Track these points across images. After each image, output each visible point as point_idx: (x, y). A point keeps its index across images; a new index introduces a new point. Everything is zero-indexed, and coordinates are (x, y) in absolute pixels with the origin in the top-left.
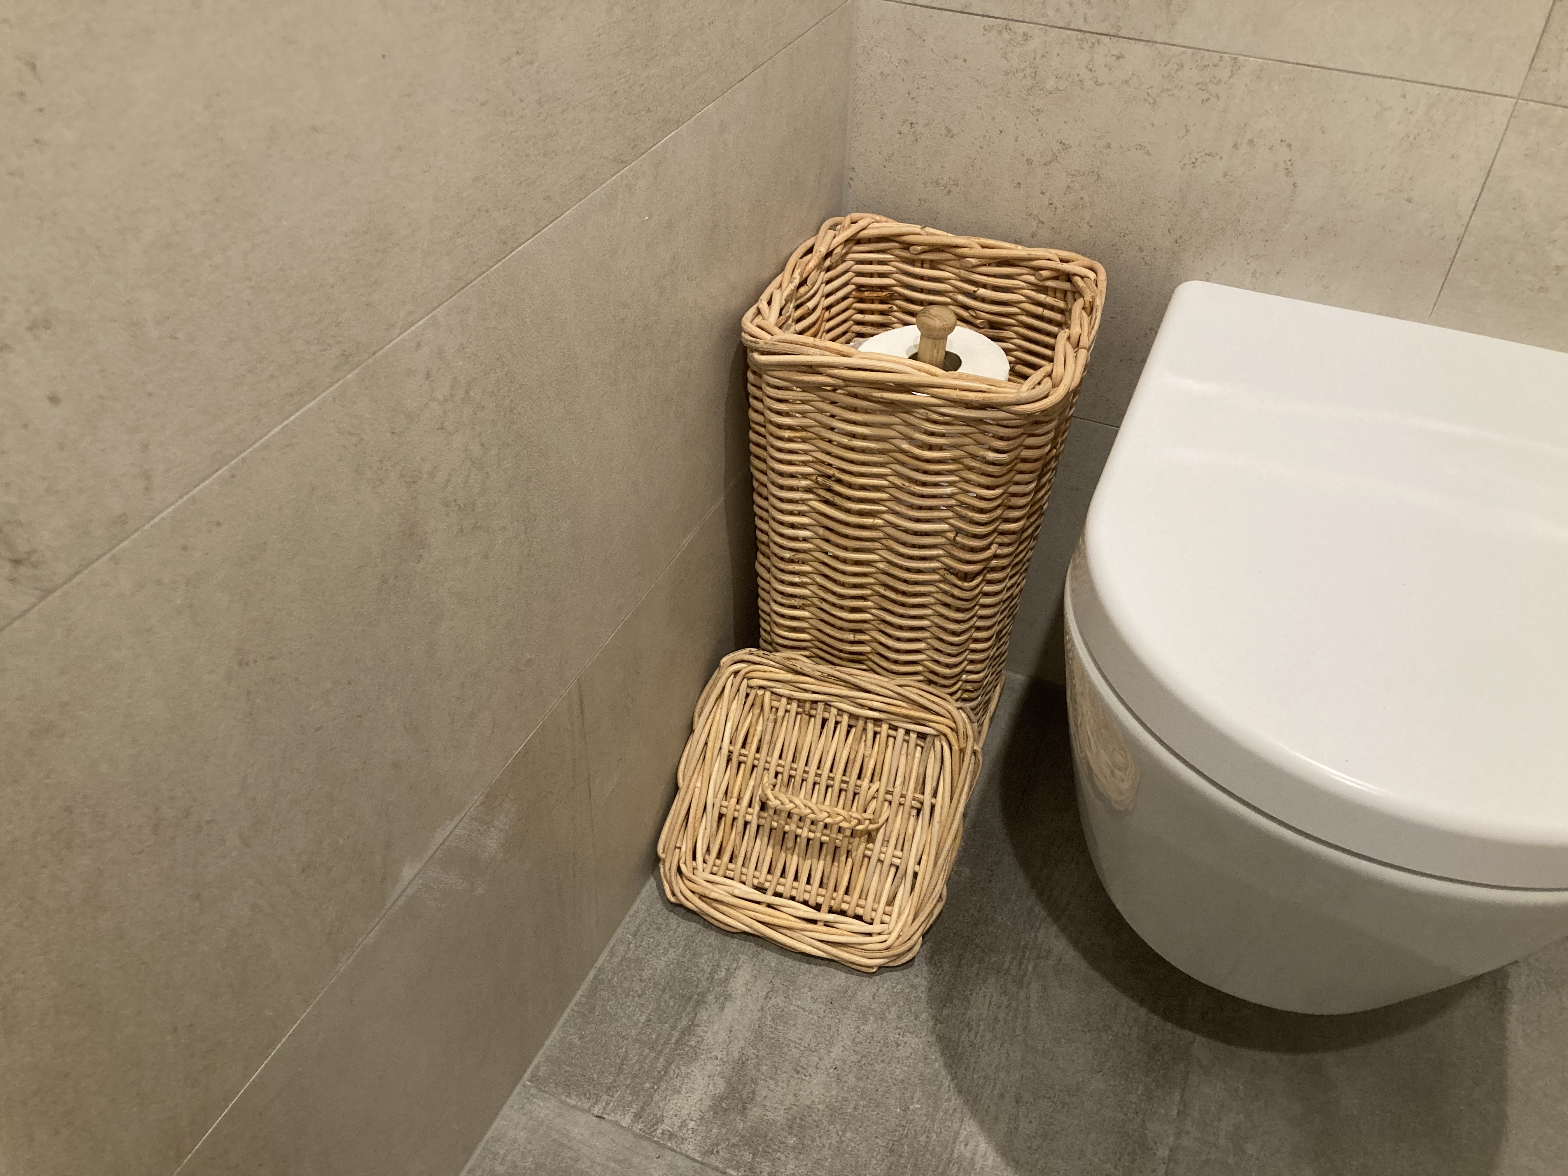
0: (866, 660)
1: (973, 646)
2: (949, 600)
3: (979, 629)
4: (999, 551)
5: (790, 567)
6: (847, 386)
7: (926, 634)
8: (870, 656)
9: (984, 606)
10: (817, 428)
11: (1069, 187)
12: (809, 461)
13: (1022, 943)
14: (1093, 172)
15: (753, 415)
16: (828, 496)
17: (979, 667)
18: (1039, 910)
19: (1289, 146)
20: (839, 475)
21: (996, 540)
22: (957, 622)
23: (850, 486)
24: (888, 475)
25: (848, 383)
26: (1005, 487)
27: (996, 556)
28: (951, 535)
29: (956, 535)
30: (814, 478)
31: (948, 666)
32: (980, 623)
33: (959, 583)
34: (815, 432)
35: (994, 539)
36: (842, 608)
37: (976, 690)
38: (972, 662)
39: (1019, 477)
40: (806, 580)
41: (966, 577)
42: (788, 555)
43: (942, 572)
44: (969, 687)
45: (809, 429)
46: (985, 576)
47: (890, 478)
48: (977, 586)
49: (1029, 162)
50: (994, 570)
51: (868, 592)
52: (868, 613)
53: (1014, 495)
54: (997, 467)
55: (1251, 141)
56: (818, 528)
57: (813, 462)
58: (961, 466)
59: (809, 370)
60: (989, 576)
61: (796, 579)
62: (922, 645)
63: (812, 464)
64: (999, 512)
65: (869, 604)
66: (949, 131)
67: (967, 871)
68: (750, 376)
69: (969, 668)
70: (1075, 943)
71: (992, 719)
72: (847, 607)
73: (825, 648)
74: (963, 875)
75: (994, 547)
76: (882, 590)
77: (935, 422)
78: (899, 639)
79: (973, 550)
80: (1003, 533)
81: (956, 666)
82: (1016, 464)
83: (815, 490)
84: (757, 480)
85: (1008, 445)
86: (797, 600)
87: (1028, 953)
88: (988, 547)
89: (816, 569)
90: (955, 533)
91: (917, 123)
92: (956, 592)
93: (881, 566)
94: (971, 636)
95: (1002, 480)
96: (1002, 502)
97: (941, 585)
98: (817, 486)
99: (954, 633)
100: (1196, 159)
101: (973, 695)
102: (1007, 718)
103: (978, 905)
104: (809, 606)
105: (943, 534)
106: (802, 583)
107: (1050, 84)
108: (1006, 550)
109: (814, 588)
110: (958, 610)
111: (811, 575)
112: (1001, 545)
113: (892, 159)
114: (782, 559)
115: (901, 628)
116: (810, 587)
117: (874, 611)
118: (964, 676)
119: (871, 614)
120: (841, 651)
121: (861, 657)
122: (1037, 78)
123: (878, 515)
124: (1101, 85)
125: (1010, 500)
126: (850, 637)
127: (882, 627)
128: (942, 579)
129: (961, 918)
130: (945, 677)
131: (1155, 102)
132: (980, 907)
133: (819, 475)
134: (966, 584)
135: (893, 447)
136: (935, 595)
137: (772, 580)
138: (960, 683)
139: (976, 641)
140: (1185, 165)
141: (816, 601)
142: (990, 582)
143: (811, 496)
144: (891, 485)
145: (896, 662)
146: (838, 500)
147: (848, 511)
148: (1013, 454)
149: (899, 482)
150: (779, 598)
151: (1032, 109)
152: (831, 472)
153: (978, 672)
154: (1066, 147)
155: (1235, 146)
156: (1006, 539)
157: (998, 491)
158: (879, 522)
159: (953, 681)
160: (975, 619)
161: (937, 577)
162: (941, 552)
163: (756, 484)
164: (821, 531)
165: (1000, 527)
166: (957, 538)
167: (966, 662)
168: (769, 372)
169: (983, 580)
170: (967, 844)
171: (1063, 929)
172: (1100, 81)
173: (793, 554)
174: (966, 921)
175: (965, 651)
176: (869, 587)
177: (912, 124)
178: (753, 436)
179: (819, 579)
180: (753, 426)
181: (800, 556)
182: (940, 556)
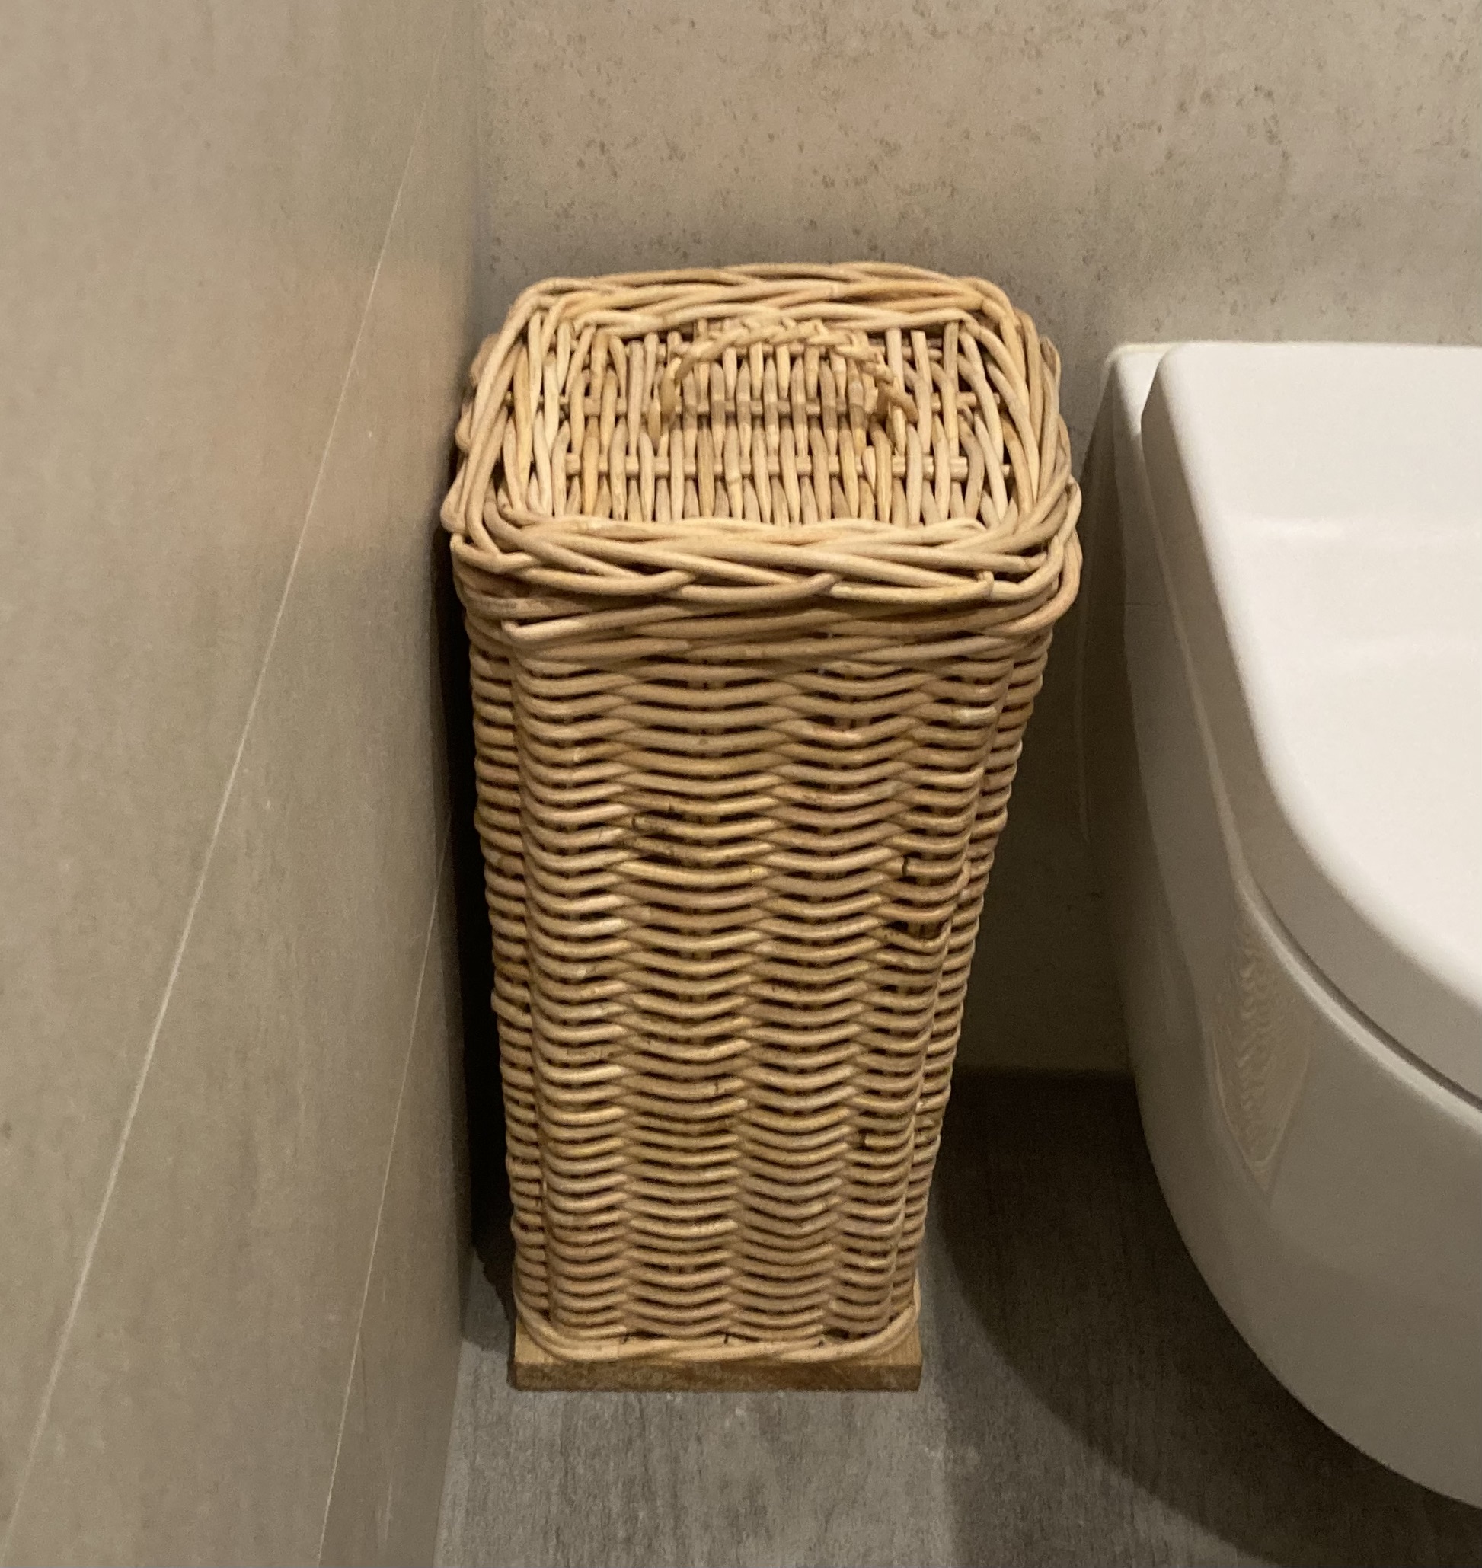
2: (893, 978)
3: (939, 1016)
4: (975, 873)
5: (586, 992)
6: (694, 649)
7: (853, 1050)
8: (746, 1115)
9: (947, 974)
10: (632, 733)
12: (617, 795)
14: (943, 183)
16: (660, 847)
17: (941, 1082)
19: (1270, 94)
20: (678, 805)
21: (969, 853)
22: (910, 1013)
23: (700, 820)
24: (773, 786)
25: (697, 643)
26: (984, 763)
27: (968, 884)
28: (897, 865)
29: (906, 863)
30: (629, 821)
31: (895, 1095)
32: (944, 1005)
33: (918, 945)
34: (628, 740)
35: (966, 856)
36: (688, 1042)
37: (938, 1123)
38: (932, 1076)
39: (1003, 740)
40: (614, 1008)
41: (927, 931)
42: (582, 971)
43: (881, 933)
44: (928, 1121)
45: (617, 738)
46: (955, 921)
47: (780, 791)
48: (946, 942)
50: (965, 908)
51: (741, 1001)
52: (741, 1038)
53: (995, 771)
54: (982, 731)
55: (1207, 97)
56: (640, 909)
57: (624, 793)
58: (909, 744)
59: (618, 634)
60: (960, 920)
61: (596, 1012)
62: (846, 1072)
63: (622, 798)
64: (978, 805)
65: (740, 1021)
66: (675, 149)
69: (930, 1087)
72: (700, 1038)
73: (655, 1122)
75: (968, 868)
76: (767, 991)
77: (862, 679)
78: (804, 1072)
79: (937, 882)
80: (979, 841)
81: (911, 1090)
82: (1000, 719)
83: (631, 843)
84: (497, 847)
85: (992, 690)
86: (596, 1049)
89: (635, 984)
90: (903, 860)
92: (912, 962)
93: (767, 948)
94: (933, 1031)
95: (983, 751)
96: (982, 788)
97: (881, 957)
98: (632, 834)
99: (910, 1035)
100: (1119, 136)
101: (933, 1133)
104: (620, 1054)
105: (880, 867)
106: (608, 1015)
108: (984, 867)
109: (634, 1020)
110: (915, 992)
111: (626, 997)
112: (976, 862)
114: (565, 981)
115: (805, 1050)
116: (625, 1019)
117: (752, 1033)
118: (919, 1106)
119: (748, 1039)
120: (687, 1121)
121: (727, 1122)
123: (755, 861)
125: (992, 782)
126: (710, 1090)
127: (771, 1056)
128: (881, 945)
130: (898, 1115)
133: (636, 815)
134: (927, 944)
135: (781, 736)
136: (870, 977)
137: (545, 1025)
138: (915, 1120)
139: (939, 1037)
140: (1100, 148)
141: (635, 1041)
142: (961, 930)
143: (621, 855)
144: (780, 803)
145: (798, 1113)
146: (679, 851)
147: (698, 866)
148: (1000, 704)
149: (798, 794)
150: (562, 1055)
152: (665, 803)
153: (940, 1092)
155: (1182, 107)
156: (983, 849)
157: (979, 770)
158: (758, 872)
159: (906, 1119)
160: (939, 999)
161: (872, 944)
162: (877, 899)
164: (647, 914)
165: (974, 832)
166: (907, 868)
167: (924, 1080)
168: (543, 653)
169: (953, 929)
173: (589, 967)
175: (923, 1061)
176: (743, 991)
179: (645, 1001)
181: (605, 967)
182: (876, 905)
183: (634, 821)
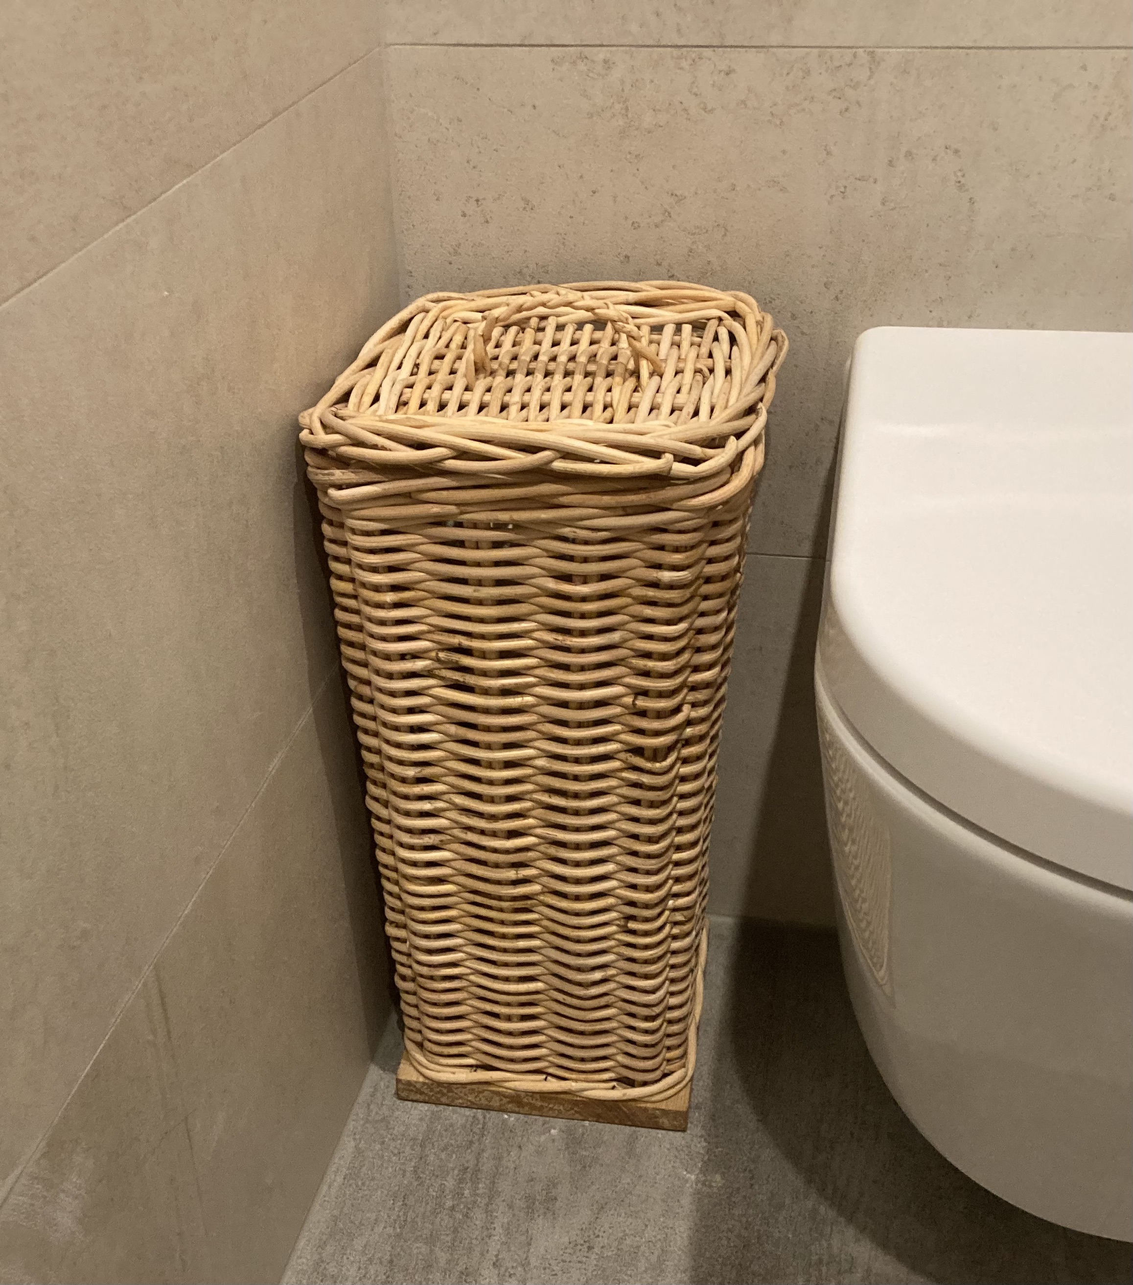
0: (536, 906)
1: (677, 856)
2: (636, 793)
3: (680, 831)
4: (694, 714)
5: (417, 789)
6: (462, 513)
7: (613, 850)
8: (542, 898)
9: (683, 797)
10: (428, 583)
11: (691, 251)
12: (423, 632)
13: (815, 1258)
14: (718, 225)
15: (337, 585)
16: (457, 676)
17: (687, 886)
18: (824, 1210)
19: (956, 152)
20: (466, 642)
21: (688, 698)
22: (652, 822)
23: (483, 655)
24: (532, 631)
25: (463, 508)
26: (690, 620)
27: (689, 722)
28: (628, 700)
29: (635, 698)
30: (433, 654)
31: (648, 889)
32: (682, 822)
33: (648, 765)
34: (426, 588)
35: (684, 698)
36: (494, 834)
37: (689, 920)
38: (678, 880)
39: (705, 605)
40: (440, 804)
41: (657, 754)
42: (411, 772)
43: (622, 756)
44: (679, 917)
45: (418, 586)
46: (679, 753)
47: (538, 635)
48: (672, 767)
49: (635, 226)
50: (688, 742)
51: (528, 804)
52: (531, 835)
53: (700, 631)
54: (677, 591)
55: (909, 154)
56: (448, 726)
57: (429, 632)
58: (629, 600)
59: (408, 500)
60: (686, 752)
61: (427, 806)
62: (610, 867)
63: (427, 636)
64: (686, 656)
65: (531, 821)
66: (527, 202)
67: (718, 1177)
68: (326, 529)
69: (677, 888)
70: (884, 1244)
71: (705, 973)
72: (502, 831)
73: (479, 899)
74: (714, 1184)
75: (686, 708)
76: (546, 798)
77: (586, 543)
78: (577, 864)
79: (660, 715)
80: (694, 688)
81: (659, 887)
82: (699, 587)
83: (437, 672)
84: (355, 678)
85: (687, 558)
86: (432, 836)
87: (824, 1269)
88: (677, 710)
89: (452, 786)
90: (633, 696)
91: (484, 199)
92: (646, 779)
93: (541, 762)
94: (672, 842)
95: (685, 610)
96: (688, 643)
97: (625, 775)
98: (437, 665)
99: (651, 840)
100: (845, 187)
101: (686, 928)
102: (721, 973)
103: (744, 1220)
104: (449, 842)
105: (618, 701)
106: (436, 809)
107: (648, 119)
108: (702, 712)
109: (453, 815)
110: (652, 805)
111: (446, 797)
112: (694, 705)
113: (459, 251)
114: (404, 780)
116: (448, 814)
117: (539, 831)
118: (671, 903)
119: (536, 836)
120: (500, 898)
121: (529, 902)
122: (630, 115)
123: (526, 691)
124: (712, 111)
125: (697, 640)
126: (512, 874)
127: (553, 851)
128: (624, 766)
129: (725, 1242)
130: (647, 906)
131: (782, 123)
132: (747, 1221)
133: (439, 650)
134: (658, 765)
135: (534, 590)
136: (618, 791)
137: (395, 815)
138: (667, 913)
139: (679, 848)
140: (832, 197)
141: (457, 832)
142: (686, 761)
143: (431, 681)
144: (540, 645)
145: (578, 898)
146: (471, 680)
147: (486, 692)
148: (695, 570)
149: (550, 637)
150: (406, 838)
151: (628, 156)
152: (456, 640)
153: (688, 894)
154: (680, 199)
155: (891, 163)
156: (701, 696)
157: (683, 626)
158: (529, 699)
159: (657, 910)
160: (675, 816)
161: (616, 764)
162: (618, 727)
163: (352, 684)
164: (453, 729)
165: (690, 679)
166: (637, 702)
167: (671, 882)
168: (356, 513)
169: (678, 759)
170: (709, 1143)
171: (863, 1230)
172: (709, 108)
173: (418, 769)
174: (732, 1244)
175: (667, 865)
176: (528, 796)
177: (477, 201)
178: (339, 614)
179: (460, 800)
180: (339, 599)
181: (428, 771)
182: (618, 733)
183: (437, 654)
